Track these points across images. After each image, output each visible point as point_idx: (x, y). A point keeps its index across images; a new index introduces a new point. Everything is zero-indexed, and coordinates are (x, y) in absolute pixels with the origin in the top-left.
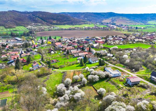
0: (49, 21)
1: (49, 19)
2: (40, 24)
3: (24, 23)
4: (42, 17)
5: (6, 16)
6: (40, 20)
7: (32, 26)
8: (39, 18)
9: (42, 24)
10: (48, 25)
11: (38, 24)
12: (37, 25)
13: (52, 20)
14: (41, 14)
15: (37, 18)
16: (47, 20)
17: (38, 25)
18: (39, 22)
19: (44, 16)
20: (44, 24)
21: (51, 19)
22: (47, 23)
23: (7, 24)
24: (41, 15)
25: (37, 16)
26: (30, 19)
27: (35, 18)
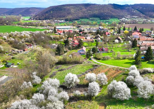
0: (148, 14)
1: (149, 11)
2: (137, 17)
4: (141, 9)
5: (104, 9)
6: (138, 12)
7: (127, 18)
8: (138, 10)
10: (146, 18)
12: (133, 18)
14: (141, 7)
15: (136, 10)
17: (134, 18)
18: (137, 14)
19: (144, 8)
20: (141, 17)
21: (151, 11)
22: (145, 16)
24: (141, 8)
25: (136, 8)
26: (128, 12)
27: (133, 10)
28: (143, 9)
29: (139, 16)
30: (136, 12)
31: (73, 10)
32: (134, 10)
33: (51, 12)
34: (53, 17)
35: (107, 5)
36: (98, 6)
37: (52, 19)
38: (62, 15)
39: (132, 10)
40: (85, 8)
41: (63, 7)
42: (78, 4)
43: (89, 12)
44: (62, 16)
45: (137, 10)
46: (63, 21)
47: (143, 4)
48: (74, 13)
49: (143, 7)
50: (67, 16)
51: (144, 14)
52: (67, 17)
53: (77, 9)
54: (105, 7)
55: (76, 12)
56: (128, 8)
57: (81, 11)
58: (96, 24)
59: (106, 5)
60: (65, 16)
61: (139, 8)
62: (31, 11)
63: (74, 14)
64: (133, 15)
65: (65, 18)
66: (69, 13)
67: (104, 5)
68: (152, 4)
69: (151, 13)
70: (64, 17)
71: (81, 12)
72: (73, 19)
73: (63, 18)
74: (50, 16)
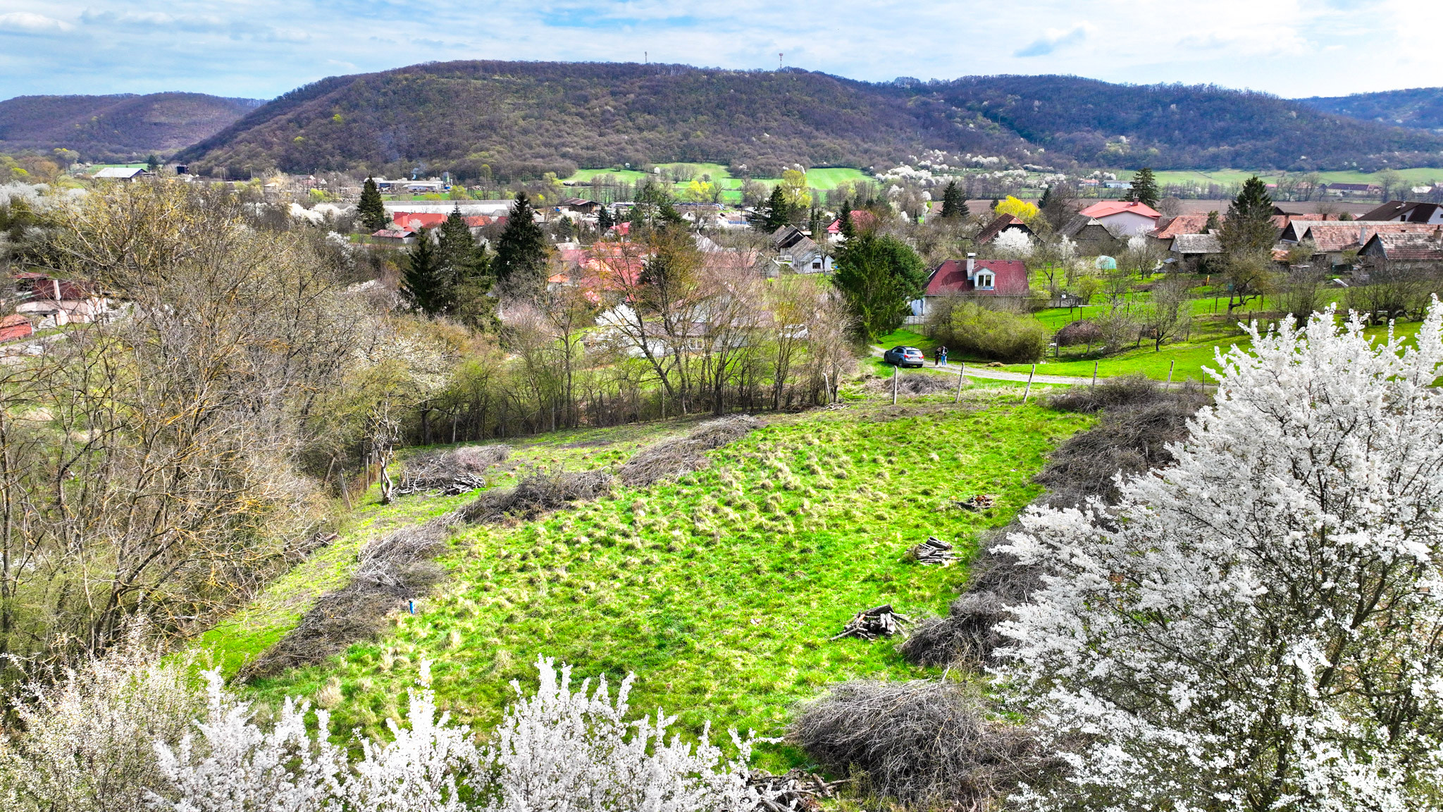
0: (1069, 141)
1: (1074, 122)
2: (995, 159)
3: (866, 151)
4: (1015, 110)
5: (753, 102)
6: (999, 132)
7: (926, 168)
8: (995, 118)
9: (1005, 160)
10: (1057, 168)
11: (981, 159)
12: (969, 165)
13: (1099, 134)
14: (1014, 92)
15: (980, 118)
16: (1057, 135)
17: (977, 165)
18: (989, 143)
19: (1037, 103)
20: (1021, 158)
21: (1088, 123)
22: (1053, 156)
23: (747, 149)
24: (1012, 101)
25: (976, 105)
26: (925, 127)
27: (963, 118)
28: (1031, 108)
29: (1009, 156)
30: (981, 127)
31: (516, 107)
32: (965, 113)
33: (337, 117)
34: (348, 153)
35: (771, 79)
36: (709, 82)
37: (342, 167)
38: (429, 142)
39: (950, 116)
40: (613, 94)
41: (434, 77)
42: (553, 66)
43: (640, 121)
44: (432, 149)
45: (987, 113)
46: (436, 183)
47: (1018, 77)
48: (521, 122)
49: (1024, 96)
50: (466, 151)
51: (1042, 142)
52: (474, 156)
53: (548, 96)
54: (761, 86)
55: (541, 117)
56: (925, 104)
57: (582, 110)
58: (709, 196)
59: (766, 76)
60: (449, 147)
61: (1000, 106)
62: (163, 119)
63: (525, 132)
64: (963, 149)
65: (453, 163)
66: (482, 126)
67: (750, 73)
68: (1082, 80)
69: (1090, 136)
70: (445, 152)
71: (578, 120)
72: (524, 169)
73: (437, 164)
74: (329, 146)
